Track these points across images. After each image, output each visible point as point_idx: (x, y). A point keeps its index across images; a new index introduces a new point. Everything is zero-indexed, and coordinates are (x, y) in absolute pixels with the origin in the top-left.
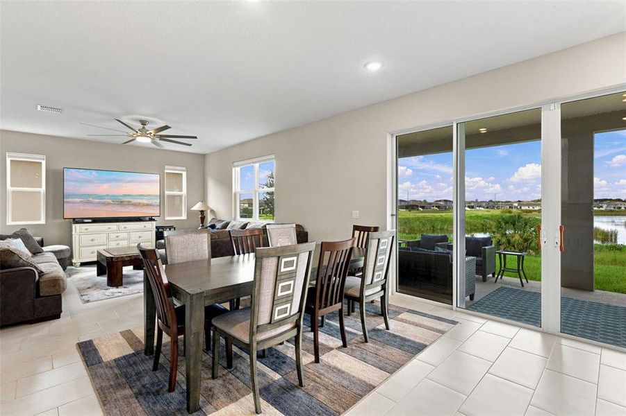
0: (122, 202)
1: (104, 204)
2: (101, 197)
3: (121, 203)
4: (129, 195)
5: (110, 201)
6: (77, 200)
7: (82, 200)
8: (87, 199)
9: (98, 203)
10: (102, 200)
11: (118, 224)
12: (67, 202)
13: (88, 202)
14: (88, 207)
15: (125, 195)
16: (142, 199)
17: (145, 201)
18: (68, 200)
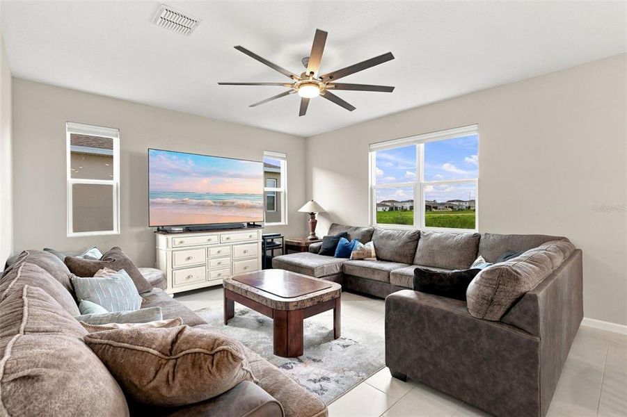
0: (224, 203)
1: (203, 206)
2: (199, 196)
3: (224, 205)
4: (231, 195)
5: (210, 202)
6: (167, 200)
7: (174, 200)
8: (182, 199)
9: (198, 205)
10: (201, 201)
11: (219, 233)
12: (154, 203)
13: (184, 203)
14: (183, 210)
15: (227, 195)
16: (246, 199)
17: (248, 202)
18: (155, 200)
